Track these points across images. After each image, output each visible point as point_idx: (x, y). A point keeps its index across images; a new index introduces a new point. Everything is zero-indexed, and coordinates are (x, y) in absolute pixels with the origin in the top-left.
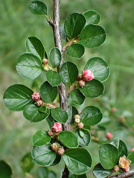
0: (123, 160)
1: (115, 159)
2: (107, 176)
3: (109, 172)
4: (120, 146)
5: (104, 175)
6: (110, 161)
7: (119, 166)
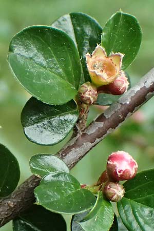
0: (99, 61)
1: (70, 68)
2: (71, 126)
3: (72, 113)
4: (78, 28)
5: (58, 127)
6: (59, 79)
7: (93, 84)
